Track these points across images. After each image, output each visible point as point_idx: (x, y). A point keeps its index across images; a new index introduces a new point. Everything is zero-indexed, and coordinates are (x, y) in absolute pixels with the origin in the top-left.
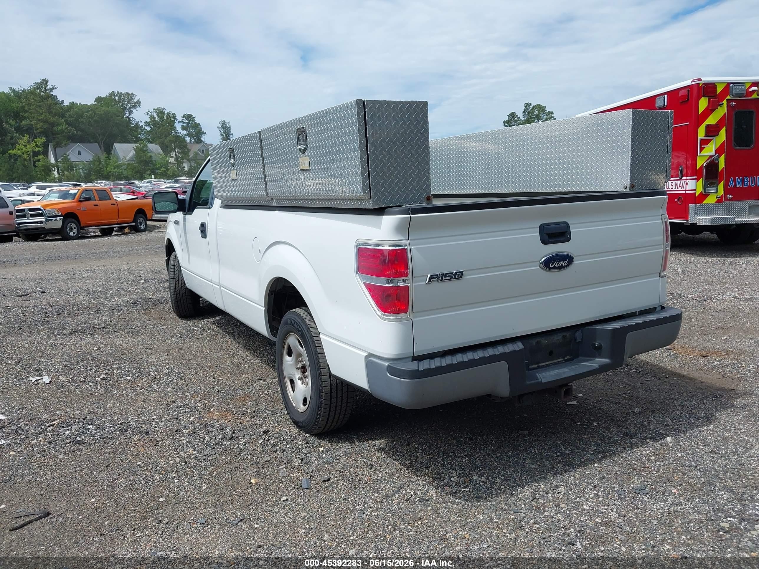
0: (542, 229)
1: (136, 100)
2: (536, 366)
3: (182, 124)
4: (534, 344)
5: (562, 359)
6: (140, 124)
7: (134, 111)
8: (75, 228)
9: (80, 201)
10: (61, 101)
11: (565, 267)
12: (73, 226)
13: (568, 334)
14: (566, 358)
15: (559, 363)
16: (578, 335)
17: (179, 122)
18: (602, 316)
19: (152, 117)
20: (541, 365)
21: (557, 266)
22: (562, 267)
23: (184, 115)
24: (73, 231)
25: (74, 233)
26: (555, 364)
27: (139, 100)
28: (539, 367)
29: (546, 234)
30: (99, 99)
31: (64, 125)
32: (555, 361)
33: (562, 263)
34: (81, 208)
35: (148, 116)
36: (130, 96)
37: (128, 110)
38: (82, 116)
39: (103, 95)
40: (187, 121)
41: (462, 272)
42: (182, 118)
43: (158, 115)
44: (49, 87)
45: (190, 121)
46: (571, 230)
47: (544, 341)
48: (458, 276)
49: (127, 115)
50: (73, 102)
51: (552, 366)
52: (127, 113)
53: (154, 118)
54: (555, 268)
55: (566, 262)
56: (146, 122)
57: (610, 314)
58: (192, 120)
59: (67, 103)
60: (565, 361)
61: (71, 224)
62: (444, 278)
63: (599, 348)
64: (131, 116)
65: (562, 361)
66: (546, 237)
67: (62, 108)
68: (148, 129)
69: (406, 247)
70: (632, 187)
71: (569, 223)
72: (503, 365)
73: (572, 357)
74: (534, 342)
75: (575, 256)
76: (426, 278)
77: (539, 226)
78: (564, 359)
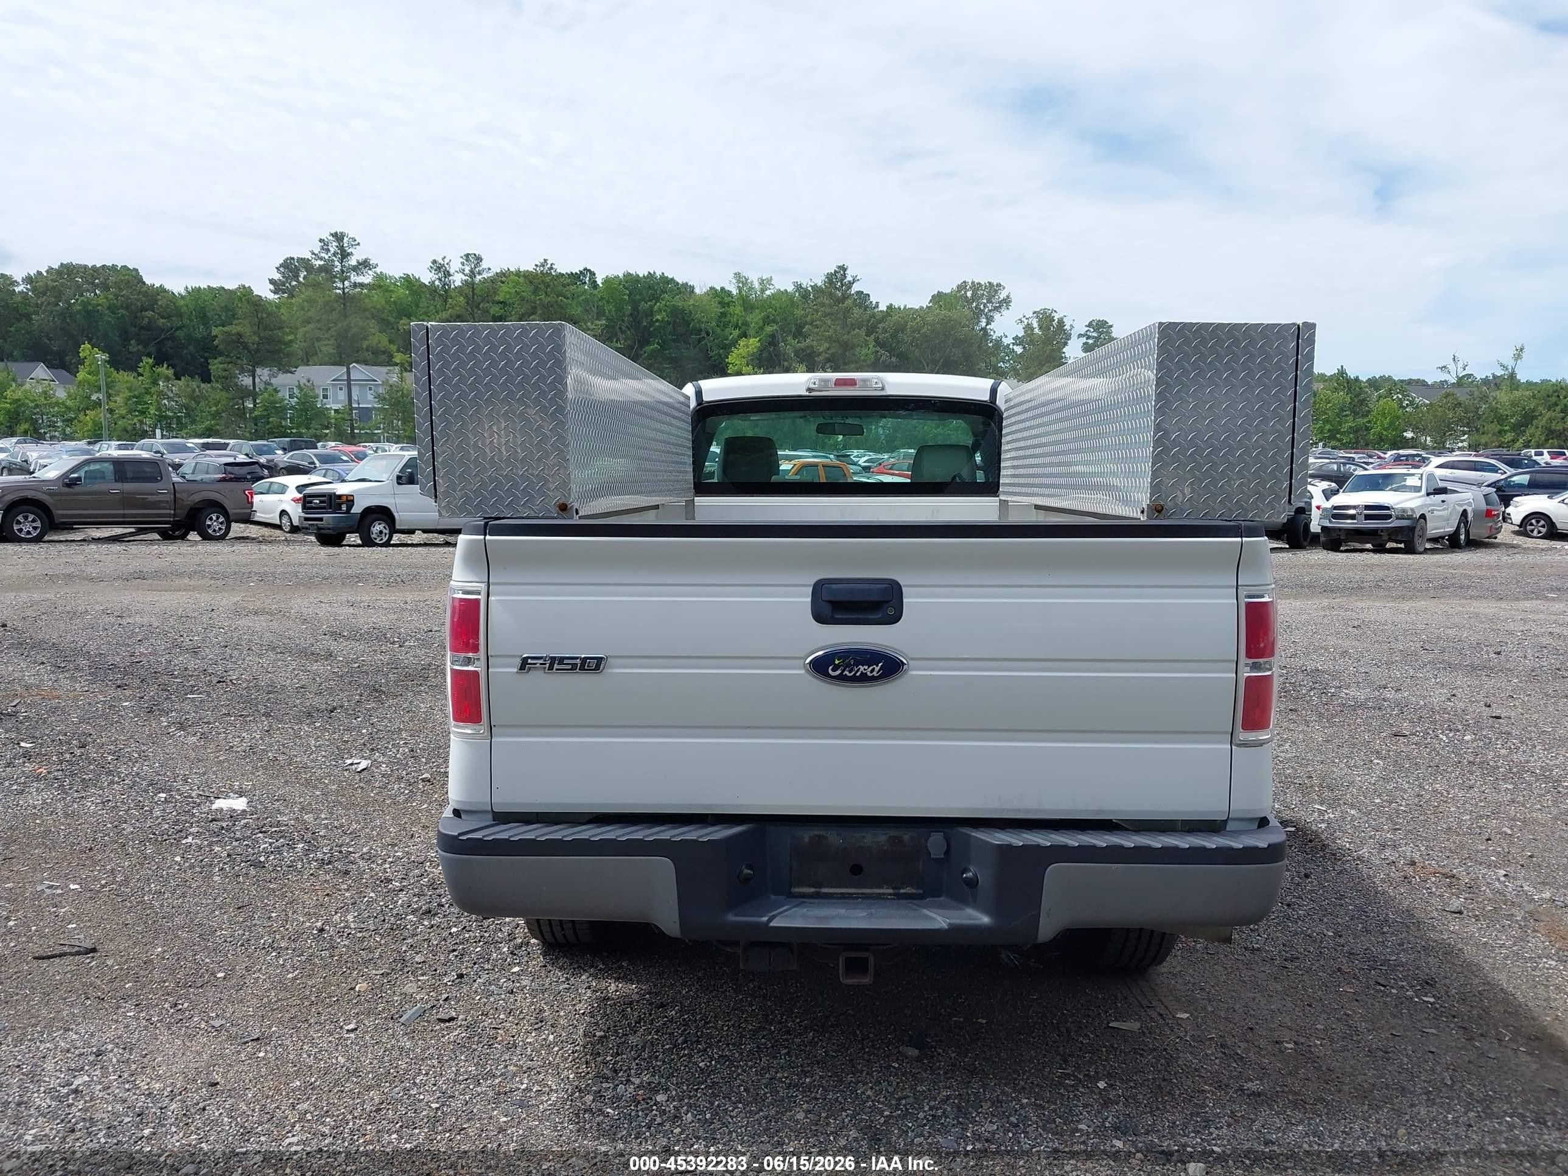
0: (819, 588)
1: (1003, 295)
2: (812, 890)
3: (1084, 340)
4: (807, 840)
5: (891, 891)
6: (1006, 341)
7: (997, 316)
10: (874, 303)
11: (873, 679)
13: (907, 836)
14: (902, 891)
15: (879, 897)
16: (936, 842)
17: (1080, 336)
18: (1008, 810)
19: (1029, 328)
20: (826, 890)
21: (849, 675)
22: (864, 679)
23: (1091, 323)
27: (1008, 297)
28: (818, 896)
29: (829, 602)
30: (938, 298)
31: (871, 346)
32: (868, 891)
33: (864, 669)
35: (1021, 326)
36: (993, 289)
37: (986, 315)
38: (903, 329)
39: (947, 290)
40: (1095, 334)
41: (600, 660)
42: (1087, 329)
43: (1040, 321)
44: (849, 278)
45: (1101, 333)
46: (905, 600)
47: (834, 837)
48: (592, 665)
49: (983, 324)
50: (891, 305)
51: (857, 898)
52: (984, 320)
53: (1032, 329)
54: (842, 678)
55: (877, 669)
56: (1016, 338)
57: (1036, 811)
58: (1106, 332)
59: (883, 307)
60: (899, 897)
62: (556, 666)
63: (972, 884)
64: (988, 327)
65: (890, 894)
66: (827, 610)
67: (873, 316)
68: (1019, 350)
69: (479, 597)
70: (1157, 509)
71: (902, 583)
72: (664, 868)
73: (921, 891)
74: (806, 835)
75: (912, 659)
76: (518, 661)
77: (812, 582)
78: (897, 891)
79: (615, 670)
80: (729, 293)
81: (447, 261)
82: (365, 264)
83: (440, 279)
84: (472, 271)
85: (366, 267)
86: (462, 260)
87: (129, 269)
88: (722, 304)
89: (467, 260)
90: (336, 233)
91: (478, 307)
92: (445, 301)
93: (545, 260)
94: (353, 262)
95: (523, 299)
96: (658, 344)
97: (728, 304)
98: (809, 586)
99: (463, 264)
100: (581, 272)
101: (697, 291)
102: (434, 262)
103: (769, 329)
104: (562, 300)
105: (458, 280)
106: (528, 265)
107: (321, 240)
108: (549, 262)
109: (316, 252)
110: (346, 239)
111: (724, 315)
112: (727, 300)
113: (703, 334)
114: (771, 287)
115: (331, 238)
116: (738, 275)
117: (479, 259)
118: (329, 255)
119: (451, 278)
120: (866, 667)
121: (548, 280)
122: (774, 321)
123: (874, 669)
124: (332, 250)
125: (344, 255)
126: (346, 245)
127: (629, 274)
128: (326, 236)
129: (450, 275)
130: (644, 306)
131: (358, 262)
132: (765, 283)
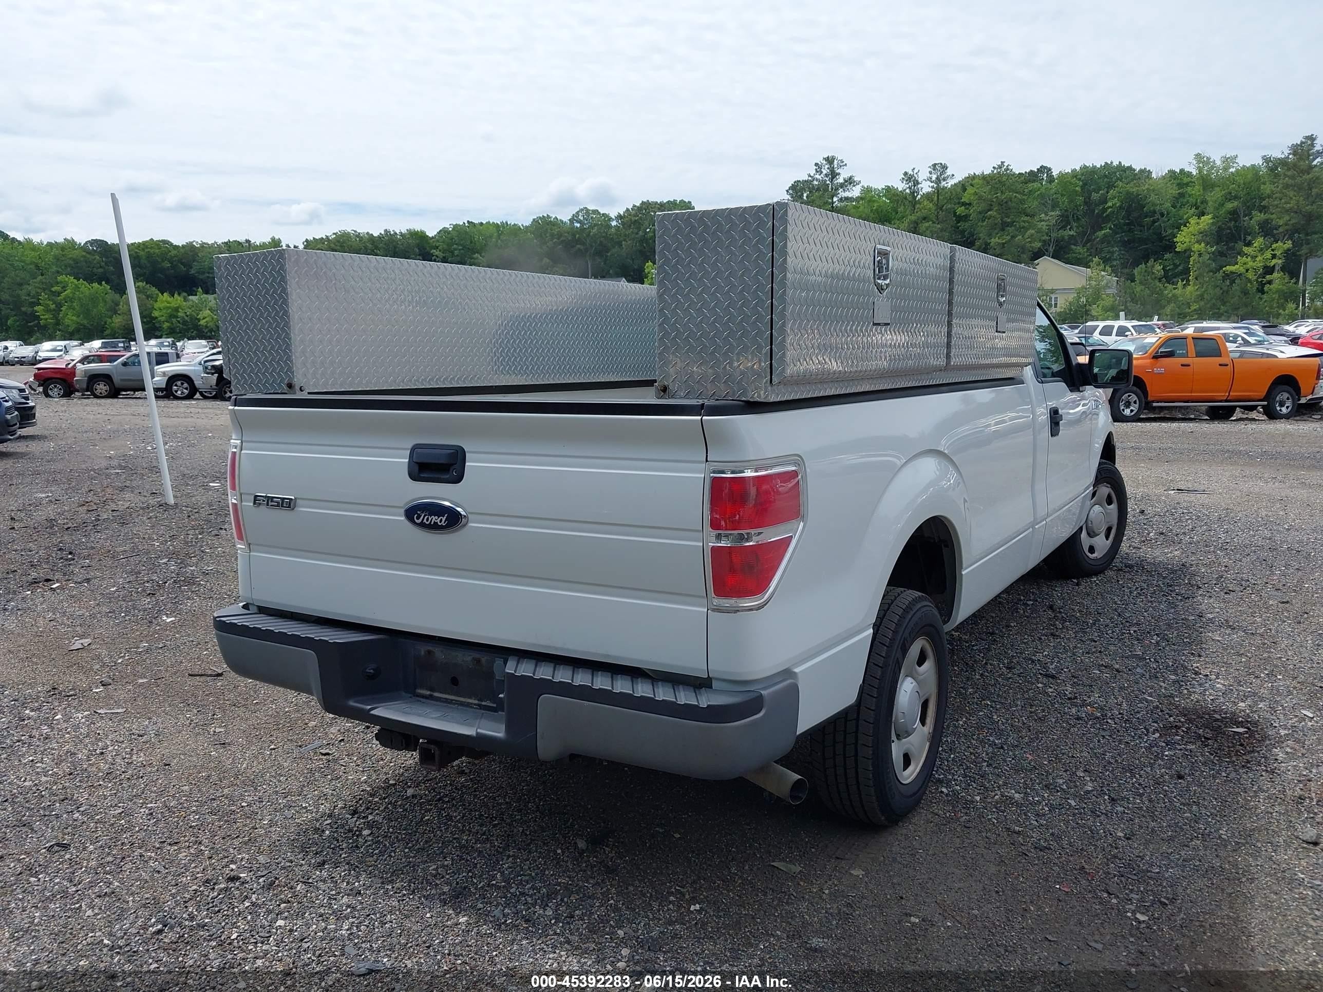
2: (428, 693)
4: (423, 653)
5: (476, 702)
8: (1135, 402)
9: (1154, 357)
11: (442, 527)
12: (1134, 397)
13: (484, 659)
14: (484, 703)
15: (468, 705)
16: (497, 666)
18: (540, 646)
20: (436, 694)
21: (428, 523)
22: (434, 527)
24: (1132, 408)
25: (1132, 411)
26: (462, 704)
28: (431, 697)
32: (462, 699)
33: (434, 519)
34: (1153, 370)
41: (292, 500)
44: (1316, 149)
46: (467, 464)
47: (440, 654)
48: (287, 504)
51: (455, 704)
54: (422, 525)
55: (444, 520)
60: (481, 707)
61: (1129, 396)
62: (270, 503)
65: (475, 704)
69: (236, 451)
71: (466, 450)
73: (495, 705)
74: (422, 649)
75: (470, 513)
76: (252, 497)
77: (410, 446)
78: (480, 703)
79: (302, 509)
80: (1189, 174)
81: (916, 171)
82: (850, 181)
83: (910, 188)
84: (937, 178)
85: (850, 183)
86: (930, 170)
87: (685, 202)
88: (1181, 185)
89: (934, 170)
90: (828, 157)
91: (941, 209)
92: (914, 207)
93: (1003, 163)
94: (841, 180)
95: (980, 198)
96: (1110, 228)
97: (1187, 184)
98: (408, 449)
99: (931, 173)
100: (1038, 169)
101: (1154, 175)
102: (906, 174)
103: (1230, 206)
104: (1016, 197)
105: (926, 187)
106: (986, 168)
107: (816, 164)
108: (1006, 164)
109: (812, 175)
110: (836, 162)
111: (1182, 195)
112: (1186, 180)
113: (1157, 216)
114: (1235, 165)
115: (824, 162)
116: (1198, 157)
117: (944, 167)
118: (822, 175)
119: (919, 186)
120: (437, 517)
121: (1004, 179)
122: (1236, 198)
123: (441, 520)
124: (825, 172)
125: (833, 175)
126: (836, 166)
127: (1085, 167)
128: (820, 160)
129: (918, 183)
130: (1095, 196)
131: (844, 180)
132: (1228, 161)
